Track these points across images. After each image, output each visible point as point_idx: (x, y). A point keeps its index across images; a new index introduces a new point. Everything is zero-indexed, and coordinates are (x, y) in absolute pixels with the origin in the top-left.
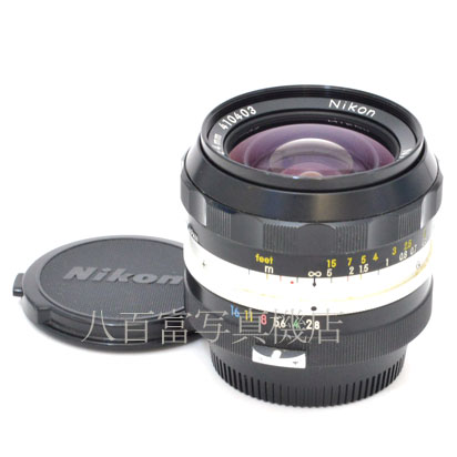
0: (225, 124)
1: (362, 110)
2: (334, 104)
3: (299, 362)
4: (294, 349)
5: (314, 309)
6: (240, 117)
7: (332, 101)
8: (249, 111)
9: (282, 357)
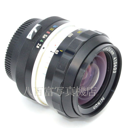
0: (115, 60)
1: (96, 106)
2: (103, 99)
3: (29, 37)
4: (34, 37)
5: (44, 48)
6: (114, 66)
7: (104, 99)
8: (115, 71)
9: (34, 31)
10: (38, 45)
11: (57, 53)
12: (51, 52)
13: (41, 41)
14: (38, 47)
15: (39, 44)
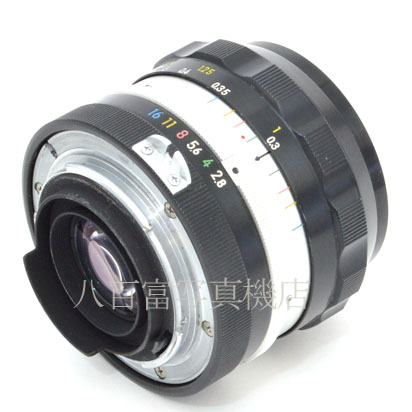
5: (235, 171)
10: (218, 179)
11: (278, 145)
12: (258, 159)
13: (206, 165)
14: (222, 184)
15: (213, 176)
